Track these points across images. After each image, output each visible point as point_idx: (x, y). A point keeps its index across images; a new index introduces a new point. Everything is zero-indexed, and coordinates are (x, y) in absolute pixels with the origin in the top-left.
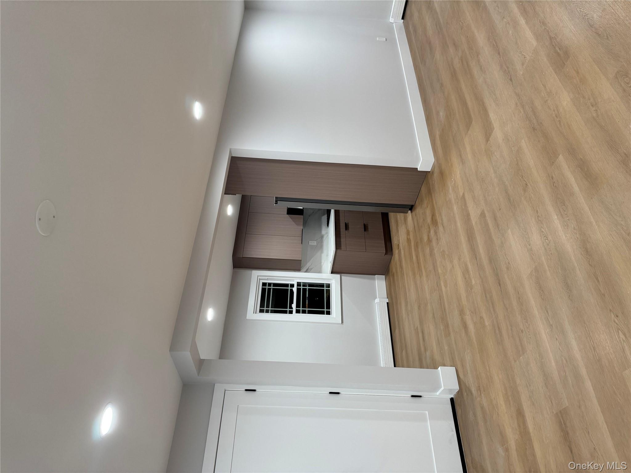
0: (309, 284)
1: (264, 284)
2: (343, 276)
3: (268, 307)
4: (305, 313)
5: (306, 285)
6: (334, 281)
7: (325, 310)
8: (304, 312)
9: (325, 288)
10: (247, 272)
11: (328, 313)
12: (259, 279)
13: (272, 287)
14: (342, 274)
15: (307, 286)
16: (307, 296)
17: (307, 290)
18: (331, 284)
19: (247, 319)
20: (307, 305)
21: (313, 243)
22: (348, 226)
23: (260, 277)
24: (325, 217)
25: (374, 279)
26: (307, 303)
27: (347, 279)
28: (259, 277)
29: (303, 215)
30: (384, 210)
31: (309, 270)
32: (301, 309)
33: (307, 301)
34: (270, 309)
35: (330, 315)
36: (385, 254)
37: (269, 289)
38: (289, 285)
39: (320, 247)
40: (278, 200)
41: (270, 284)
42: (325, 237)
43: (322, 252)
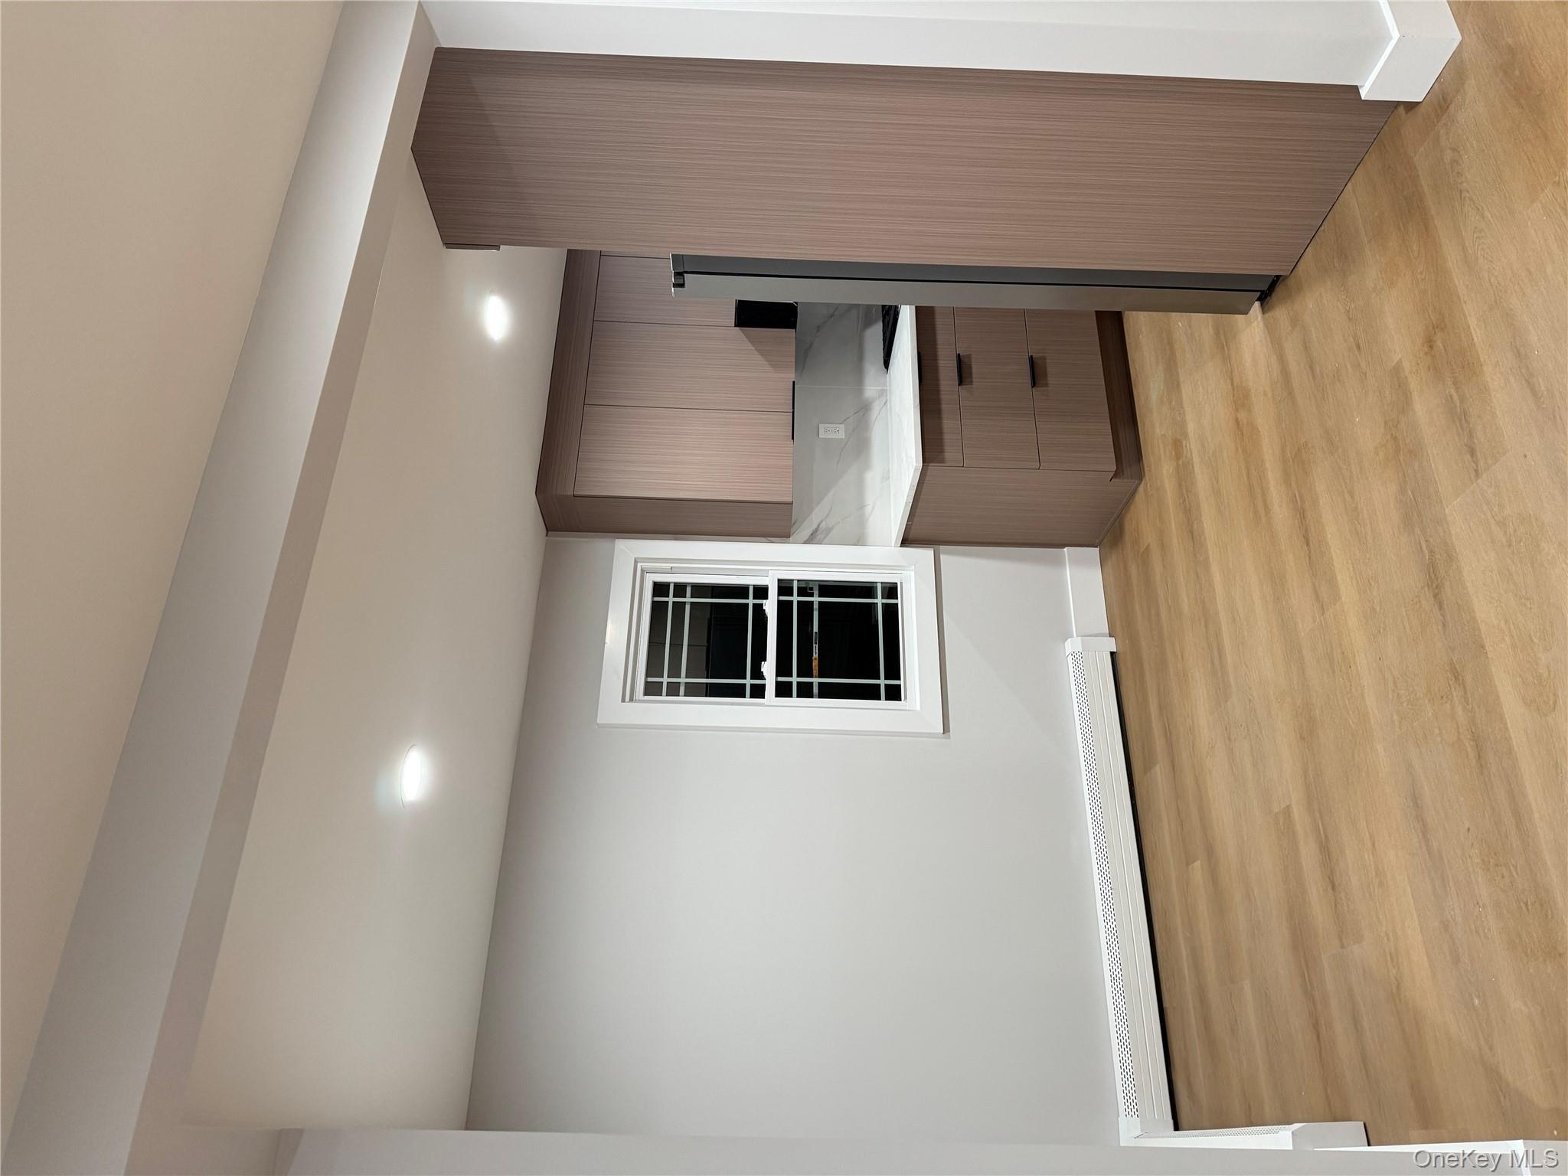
0: (821, 583)
1: (660, 589)
2: (946, 553)
3: (675, 672)
4: (810, 695)
5: (812, 589)
6: (913, 573)
7: (882, 682)
8: (805, 691)
9: (879, 601)
10: (597, 545)
11: (894, 694)
12: (643, 571)
13: (688, 599)
14: (942, 548)
15: (816, 592)
16: (816, 629)
17: (816, 606)
18: (901, 583)
19: (598, 724)
20: (815, 663)
21: (834, 432)
22: (970, 367)
23: (645, 565)
24: (876, 332)
25: (1059, 563)
26: (815, 655)
27: (959, 563)
28: (639, 565)
29: (795, 328)
30: (1106, 300)
31: (819, 537)
32: (795, 679)
33: (816, 647)
34: (683, 680)
35: (900, 700)
36: (1112, 474)
37: (679, 608)
38: (748, 588)
39: (859, 444)
40: (684, 269)
41: (680, 589)
42: (876, 407)
43: (866, 466)
